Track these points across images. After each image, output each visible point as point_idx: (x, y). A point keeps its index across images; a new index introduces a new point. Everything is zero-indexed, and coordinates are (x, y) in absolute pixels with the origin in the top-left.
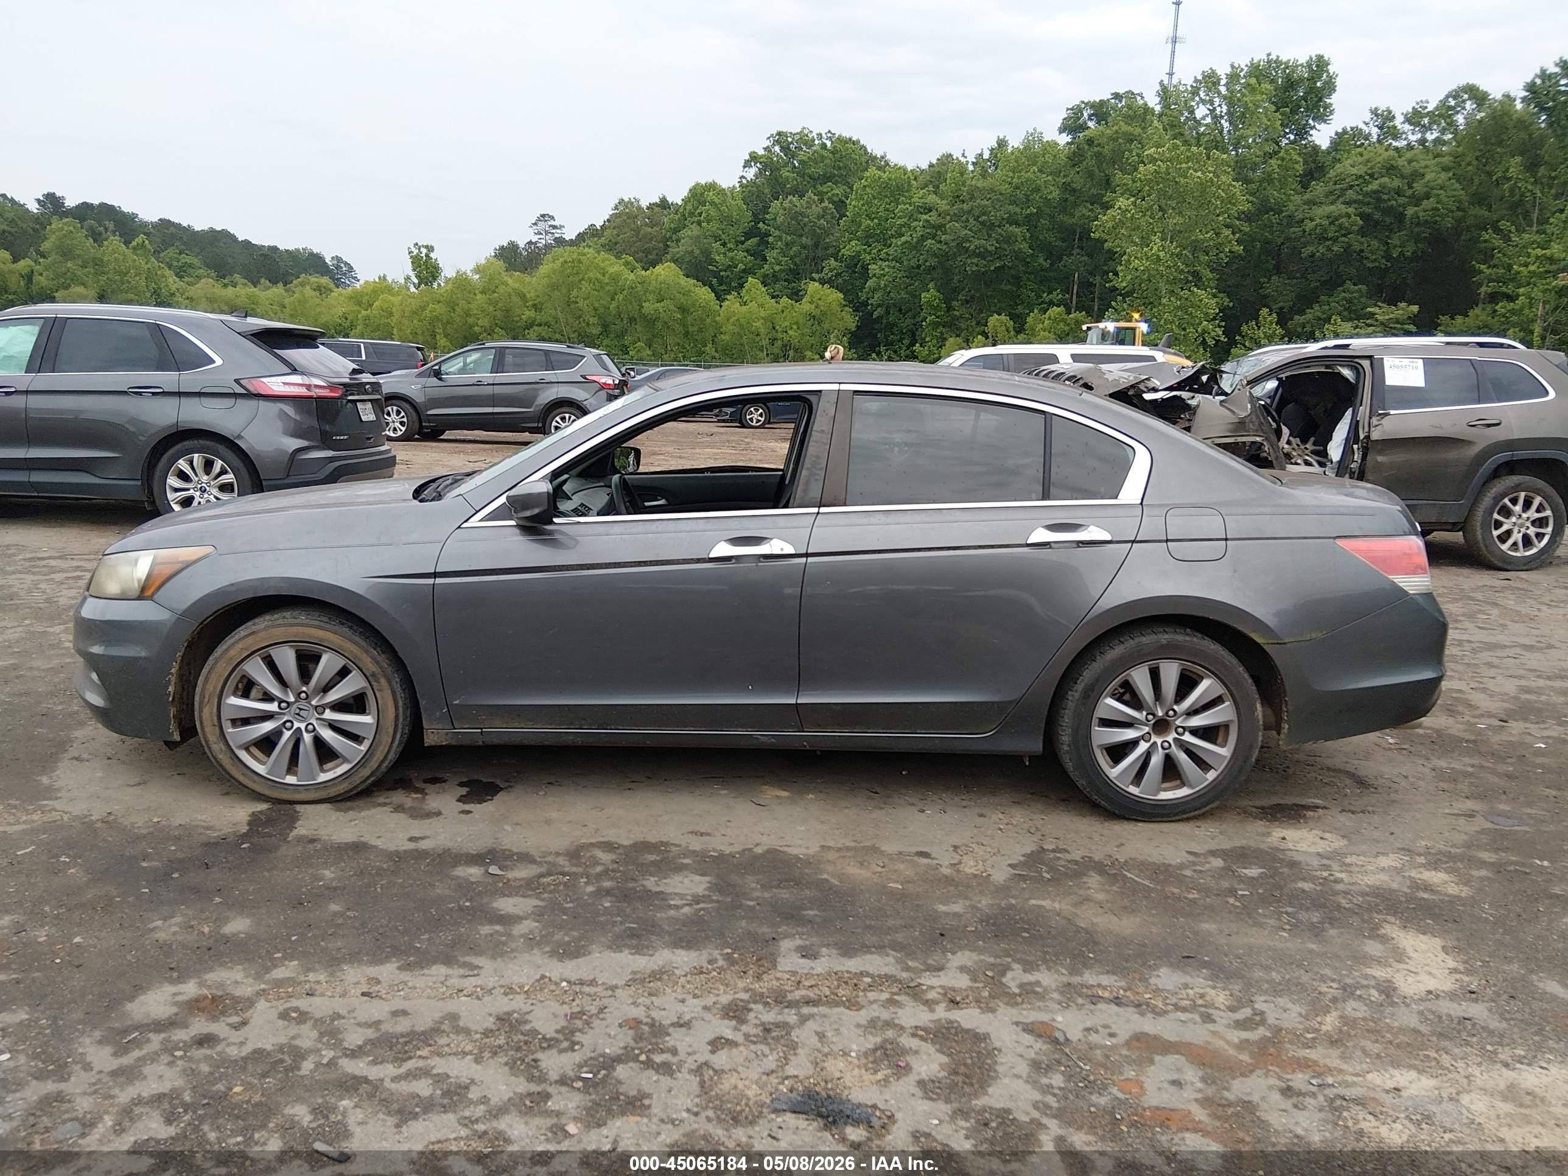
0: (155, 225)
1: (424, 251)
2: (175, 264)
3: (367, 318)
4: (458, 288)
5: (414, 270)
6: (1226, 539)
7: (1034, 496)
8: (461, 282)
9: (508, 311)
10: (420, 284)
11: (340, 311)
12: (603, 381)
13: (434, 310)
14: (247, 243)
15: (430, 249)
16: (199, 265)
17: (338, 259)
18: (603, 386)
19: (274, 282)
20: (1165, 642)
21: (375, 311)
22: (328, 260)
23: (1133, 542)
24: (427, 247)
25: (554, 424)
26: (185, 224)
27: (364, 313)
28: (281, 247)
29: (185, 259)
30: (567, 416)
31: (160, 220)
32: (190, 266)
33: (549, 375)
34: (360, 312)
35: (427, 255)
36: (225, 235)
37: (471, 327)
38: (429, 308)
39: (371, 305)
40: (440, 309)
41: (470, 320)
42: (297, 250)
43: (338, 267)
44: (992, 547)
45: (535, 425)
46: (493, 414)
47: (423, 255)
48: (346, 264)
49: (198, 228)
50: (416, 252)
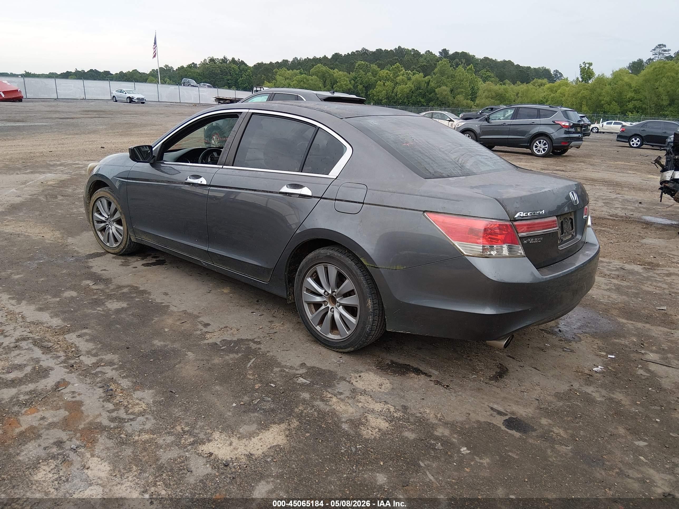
0: (482, 60)
1: (587, 65)
2: (484, 76)
3: (553, 98)
4: (597, 82)
5: (581, 75)
6: (363, 203)
7: (296, 169)
8: (601, 80)
9: (621, 93)
10: (582, 81)
11: (543, 95)
12: (563, 124)
13: (584, 93)
14: (518, 66)
15: (591, 64)
16: (493, 76)
17: (557, 71)
18: (563, 127)
19: (522, 82)
20: (328, 254)
21: (557, 94)
22: (552, 72)
23: (321, 198)
24: (589, 64)
25: (535, 144)
26: (494, 59)
27: (552, 95)
28: (532, 67)
29: (489, 74)
30: (542, 141)
31: (484, 57)
32: (490, 77)
33: (537, 121)
34: (551, 95)
35: (588, 68)
36: (510, 63)
37: (600, 101)
38: (581, 92)
39: (556, 92)
40: (586, 93)
41: (600, 98)
42: (539, 68)
43: (556, 75)
44: (267, 192)
45: (526, 145)
46: (508, 138)
47: (586, 67)
48: (560, 73)
49: (499, 60)
50: (583, 66)
